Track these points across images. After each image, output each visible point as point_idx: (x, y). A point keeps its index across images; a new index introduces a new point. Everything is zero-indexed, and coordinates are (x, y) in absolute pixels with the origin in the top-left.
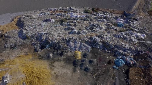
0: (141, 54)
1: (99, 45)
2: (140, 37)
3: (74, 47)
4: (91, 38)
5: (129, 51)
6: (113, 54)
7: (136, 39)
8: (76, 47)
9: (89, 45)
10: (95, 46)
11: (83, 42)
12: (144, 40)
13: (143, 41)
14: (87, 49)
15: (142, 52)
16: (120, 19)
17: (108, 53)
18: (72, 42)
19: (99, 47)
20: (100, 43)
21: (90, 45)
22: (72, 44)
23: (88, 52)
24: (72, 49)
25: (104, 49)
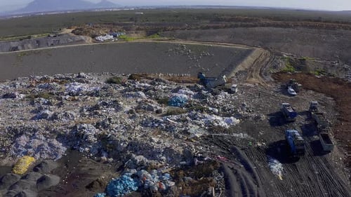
0: (199, 164)
1: (89, 142)
2: (216, 124)
3: (26, 147)
4: (74, 128)
5: (164, 158)
7: (205, 129)
8: (30, 147)
9: (65, 144)
10: (79, 146)
11: (52, 137)
12: (225, 131)
13: (220, 134)
15: (201, 158)
16: (183, 91)
17: (106, 163)
19: (87, 149)
20: (92, 139)
21: (69, 143)
23: (55, 159)
24: (20, 151)
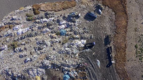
0: (81, 67)
3: (34, 74)
4: (42, 63)
6: (61, 71)
8: (35, 74)
9: (43, 68)
14: (43, 72)
15: (81, 65)
17: (57, 70)
18: (30, 70)
19: (50, 68)
20: (50, 65)
22: (31, 72)
23: (44, 74)
24: (33, 76)
25: (54, 68)
